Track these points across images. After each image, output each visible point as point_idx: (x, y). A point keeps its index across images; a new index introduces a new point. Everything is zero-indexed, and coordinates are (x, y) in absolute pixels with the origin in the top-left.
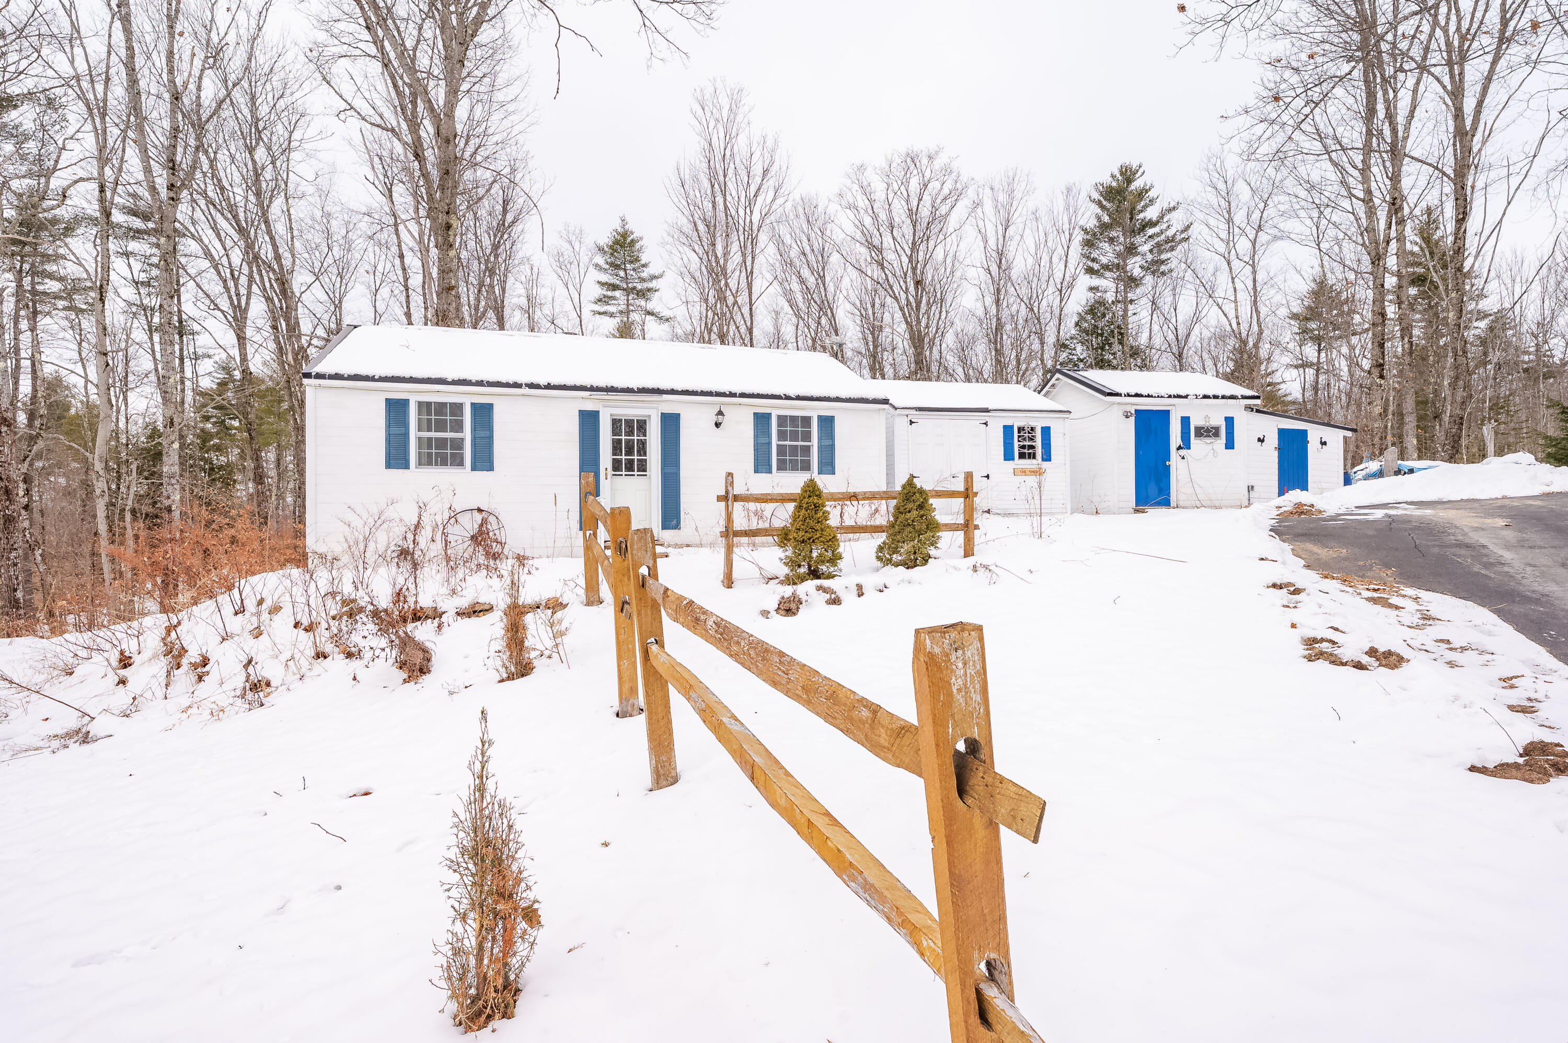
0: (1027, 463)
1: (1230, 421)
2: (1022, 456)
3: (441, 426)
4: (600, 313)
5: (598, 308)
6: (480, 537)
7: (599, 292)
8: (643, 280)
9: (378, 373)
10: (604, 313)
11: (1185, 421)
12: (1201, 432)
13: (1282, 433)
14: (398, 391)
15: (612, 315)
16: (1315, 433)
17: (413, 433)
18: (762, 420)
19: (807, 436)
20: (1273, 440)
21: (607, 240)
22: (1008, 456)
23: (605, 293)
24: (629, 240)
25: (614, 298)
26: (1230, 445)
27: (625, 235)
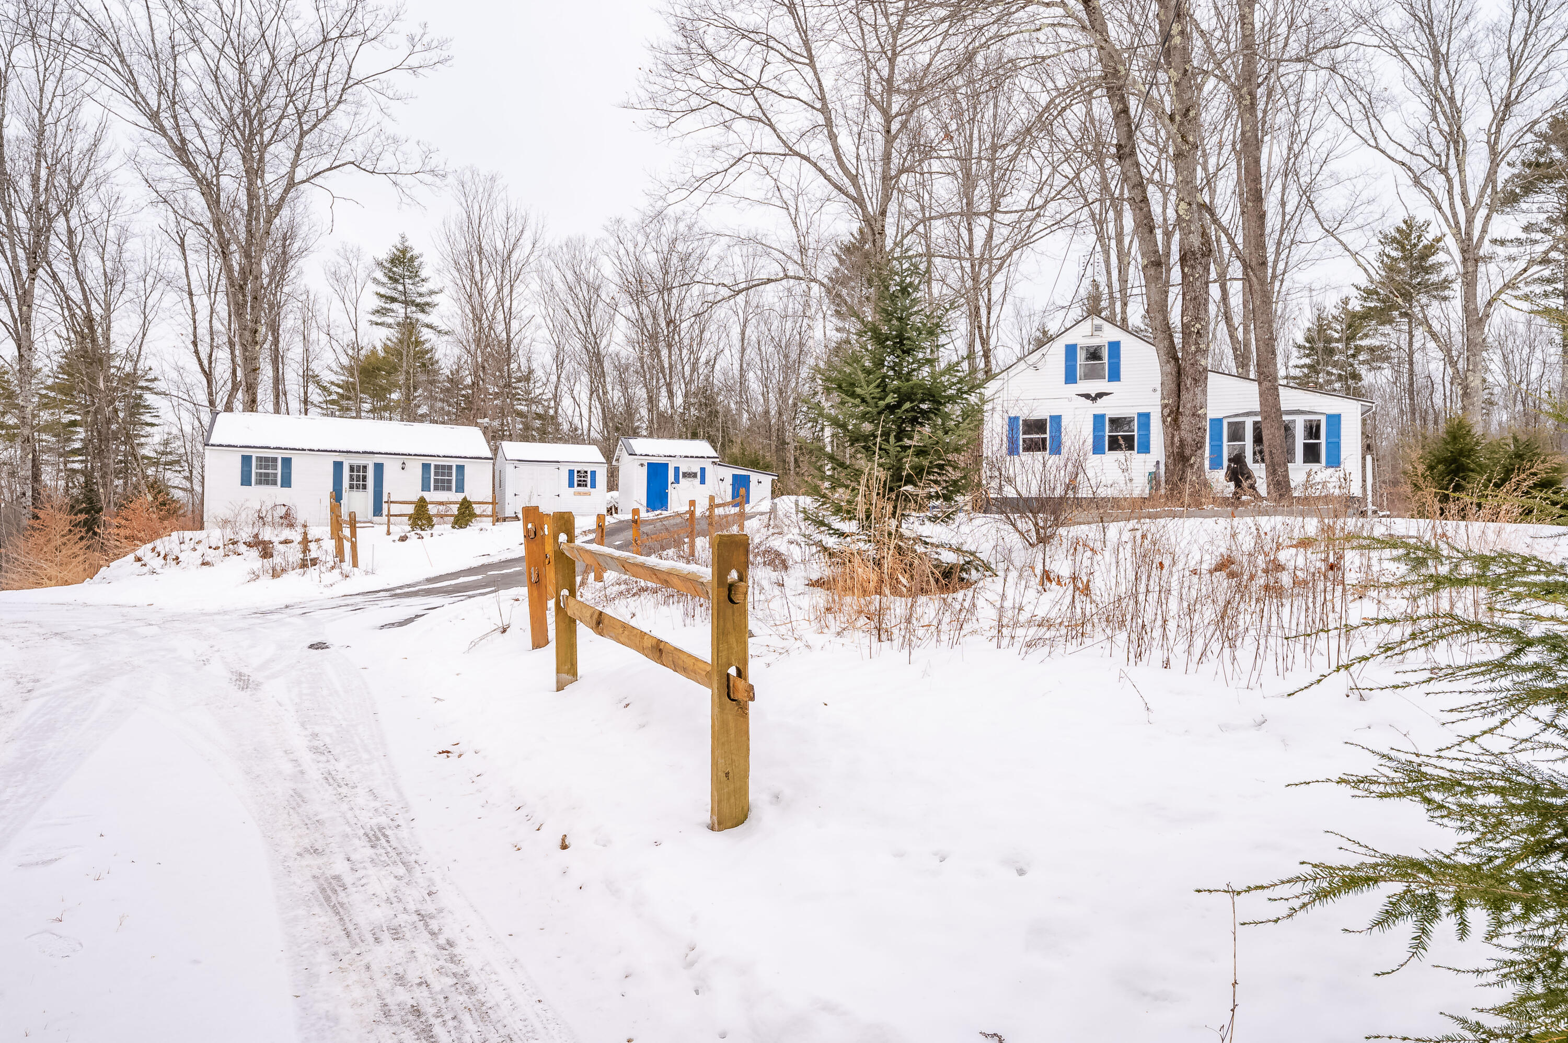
0: (581, 489)
1: (703, 470)
2: (579, 485)
3: (266, 467)
4: (377, 324)
5: (375, 318)
6: (287, 516)
7: (377, 303)
8: (421, 295)
9: (239, 444)
10: (382, 324)
11: (677, 469)
12: (685, 475)
13: (734, 476)
14: (247, 452)
15: (390, 326)
16: (754, 477)
17: (254, 470)
18: (426, 467)
19: (450, 474)
20: (729, 480)
21: (385, 256)
22: (571, 485)
23: (383, 305)
24: (408, 255)
25: (393, 311)
26: (703, 482)
27: (404, 252)
